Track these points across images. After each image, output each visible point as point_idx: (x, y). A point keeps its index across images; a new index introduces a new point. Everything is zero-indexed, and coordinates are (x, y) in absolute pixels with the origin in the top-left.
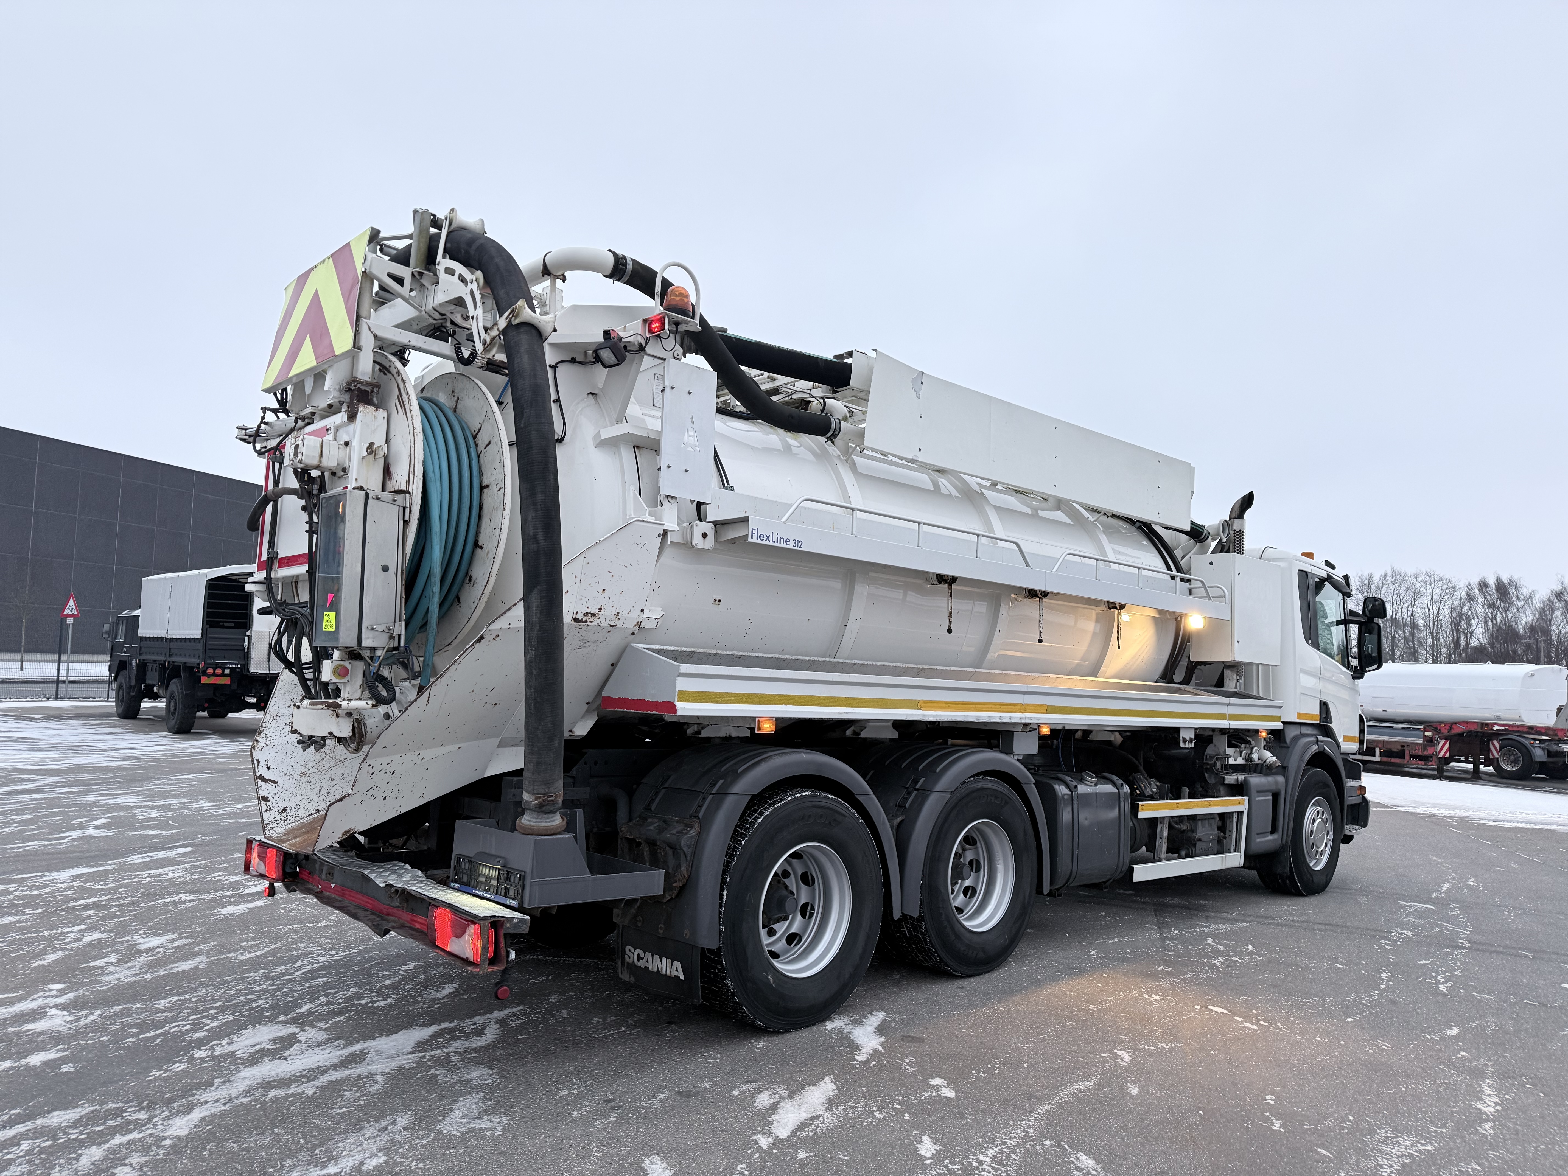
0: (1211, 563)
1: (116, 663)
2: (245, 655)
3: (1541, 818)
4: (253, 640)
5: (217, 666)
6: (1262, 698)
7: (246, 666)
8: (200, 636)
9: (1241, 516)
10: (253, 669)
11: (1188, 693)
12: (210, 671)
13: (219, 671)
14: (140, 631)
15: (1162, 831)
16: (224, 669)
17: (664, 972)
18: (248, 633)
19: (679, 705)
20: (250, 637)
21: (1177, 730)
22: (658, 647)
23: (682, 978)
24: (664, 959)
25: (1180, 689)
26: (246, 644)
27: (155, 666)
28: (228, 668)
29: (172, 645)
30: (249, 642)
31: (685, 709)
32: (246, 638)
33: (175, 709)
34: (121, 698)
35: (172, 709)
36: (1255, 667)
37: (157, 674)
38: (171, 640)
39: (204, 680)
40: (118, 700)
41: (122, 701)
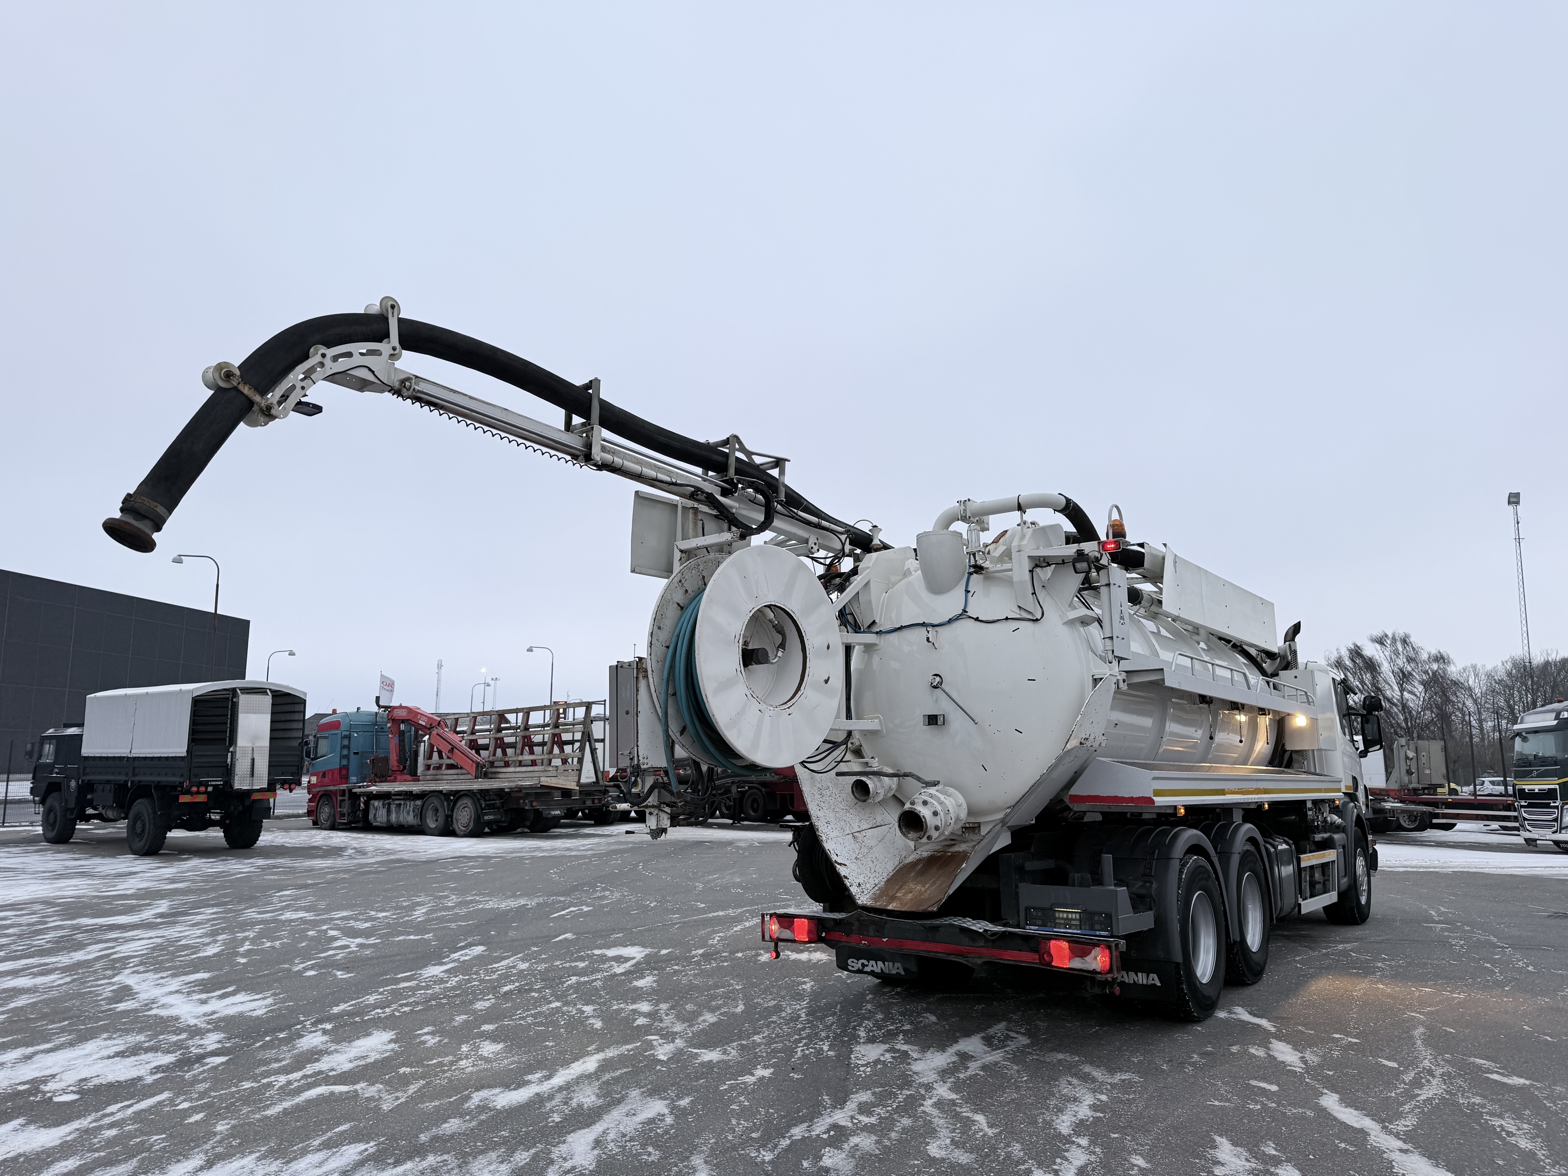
0: (1296, 677)
1: (44, 785)
2: (228, 771)
3: (1414, 863)
4: (238, 755)
5: (201, 784)
6: (1326, 776)
7: (229, 783)
8: (184, 754)
9: (1293, 640)
10: (237, 786)
11: (1290, 773)
12: (194, 789)
13: (202, 789)
14: (83, 751)
15: (1305, 877)
16: (207, 786)
17: (1141, 982)
18: (231, 749)
19: (1155, 799)
20: (233, 754)
21: (1304, 802)
22: (1124, 760)
23: (1159, 984)
24: (1140, 974)
25: (1283, 771)
26: (229, 760)
27: (108, 787)
28: (211, 785)
29: (136, 764)
30: (232, 758)
31: (1160, 801)
32: (230, 754)
33: (143, 831)
34: (51, 820)
35: (139, 830)
36: (1311, 753)
37: (112, 794)
38: (135, 758)
39: (185, 799)
40: (46, 823)
41: (53, 825)
